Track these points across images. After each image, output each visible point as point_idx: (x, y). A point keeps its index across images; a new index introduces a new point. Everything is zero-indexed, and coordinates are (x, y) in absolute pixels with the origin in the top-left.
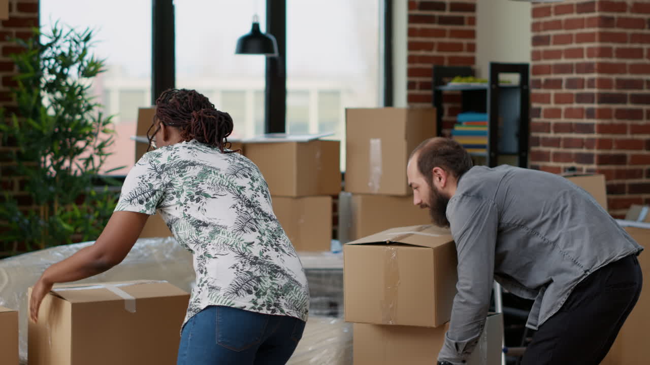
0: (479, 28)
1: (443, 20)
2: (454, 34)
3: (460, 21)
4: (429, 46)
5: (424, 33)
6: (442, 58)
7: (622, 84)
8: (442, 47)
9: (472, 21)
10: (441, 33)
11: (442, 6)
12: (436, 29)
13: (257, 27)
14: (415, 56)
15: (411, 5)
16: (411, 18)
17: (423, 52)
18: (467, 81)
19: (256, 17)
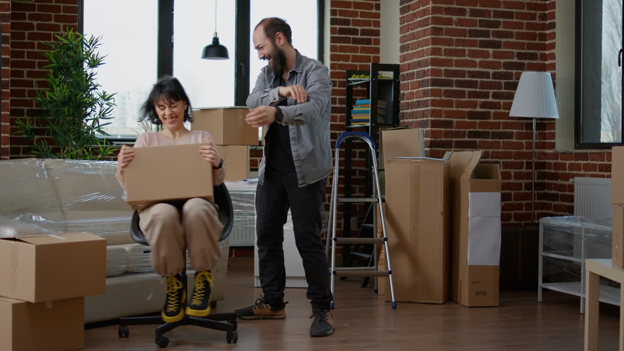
0: (381, 46)
1: (356, 41)
2: (363, 50)
3: (368, 42)
4: (346, 58)
5: (342, 49)
6: (356, 66)
7: (449, 73)
8: (355, 59)
9: (377, 42)
10: (355, 50)
11: (355, 32)
12: (350, 47)
13: (216, 40)
14: (336, 64)
15: (333, 31)
16: (333, 40)
17: (341, 62)
18: (359, 78)
19: (216, 33)
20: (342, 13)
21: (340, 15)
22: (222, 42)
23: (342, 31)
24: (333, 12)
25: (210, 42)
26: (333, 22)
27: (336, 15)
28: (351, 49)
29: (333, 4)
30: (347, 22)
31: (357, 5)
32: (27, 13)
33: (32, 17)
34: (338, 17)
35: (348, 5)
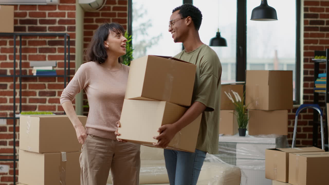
1: (322, 29)
8: (322, 42)
10: (322, 35)
11: (322, 23)
12: (318, 34)
13: (218, 34)
14: (308, 46)
15: (306, 22)
16: (306, 29)
17: (312, 45)
18: (320, 58)
19: (218, 29)
20: (312, 10)
21: (311, 11)
22: (222, 36)
23: (312, 23)
24: (306, 9)
25: (214, 36)
26: (306, 16)
27: (308, 11)
28: (319, 35)
29: (306, 3)
30: (316, 16)
31: (323, 3)
32: (95, 18)
33: (98, 21)
34: (309, 12)
35: (316, 3)
